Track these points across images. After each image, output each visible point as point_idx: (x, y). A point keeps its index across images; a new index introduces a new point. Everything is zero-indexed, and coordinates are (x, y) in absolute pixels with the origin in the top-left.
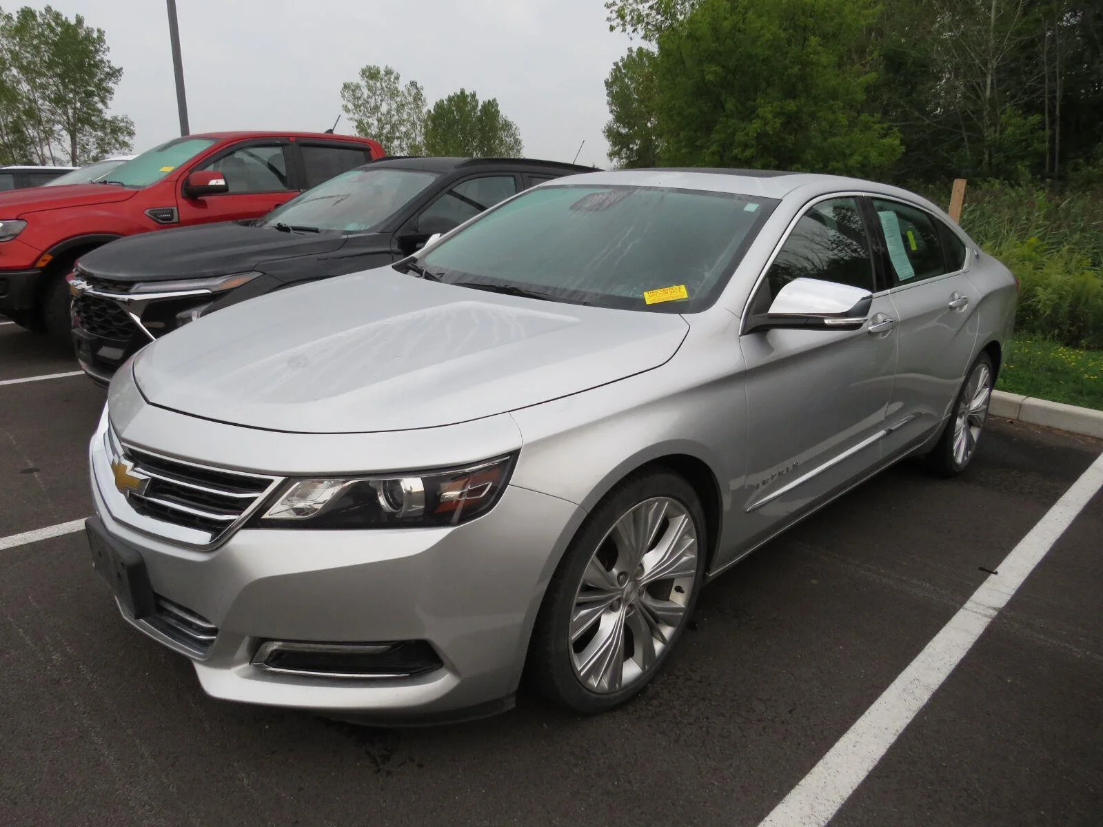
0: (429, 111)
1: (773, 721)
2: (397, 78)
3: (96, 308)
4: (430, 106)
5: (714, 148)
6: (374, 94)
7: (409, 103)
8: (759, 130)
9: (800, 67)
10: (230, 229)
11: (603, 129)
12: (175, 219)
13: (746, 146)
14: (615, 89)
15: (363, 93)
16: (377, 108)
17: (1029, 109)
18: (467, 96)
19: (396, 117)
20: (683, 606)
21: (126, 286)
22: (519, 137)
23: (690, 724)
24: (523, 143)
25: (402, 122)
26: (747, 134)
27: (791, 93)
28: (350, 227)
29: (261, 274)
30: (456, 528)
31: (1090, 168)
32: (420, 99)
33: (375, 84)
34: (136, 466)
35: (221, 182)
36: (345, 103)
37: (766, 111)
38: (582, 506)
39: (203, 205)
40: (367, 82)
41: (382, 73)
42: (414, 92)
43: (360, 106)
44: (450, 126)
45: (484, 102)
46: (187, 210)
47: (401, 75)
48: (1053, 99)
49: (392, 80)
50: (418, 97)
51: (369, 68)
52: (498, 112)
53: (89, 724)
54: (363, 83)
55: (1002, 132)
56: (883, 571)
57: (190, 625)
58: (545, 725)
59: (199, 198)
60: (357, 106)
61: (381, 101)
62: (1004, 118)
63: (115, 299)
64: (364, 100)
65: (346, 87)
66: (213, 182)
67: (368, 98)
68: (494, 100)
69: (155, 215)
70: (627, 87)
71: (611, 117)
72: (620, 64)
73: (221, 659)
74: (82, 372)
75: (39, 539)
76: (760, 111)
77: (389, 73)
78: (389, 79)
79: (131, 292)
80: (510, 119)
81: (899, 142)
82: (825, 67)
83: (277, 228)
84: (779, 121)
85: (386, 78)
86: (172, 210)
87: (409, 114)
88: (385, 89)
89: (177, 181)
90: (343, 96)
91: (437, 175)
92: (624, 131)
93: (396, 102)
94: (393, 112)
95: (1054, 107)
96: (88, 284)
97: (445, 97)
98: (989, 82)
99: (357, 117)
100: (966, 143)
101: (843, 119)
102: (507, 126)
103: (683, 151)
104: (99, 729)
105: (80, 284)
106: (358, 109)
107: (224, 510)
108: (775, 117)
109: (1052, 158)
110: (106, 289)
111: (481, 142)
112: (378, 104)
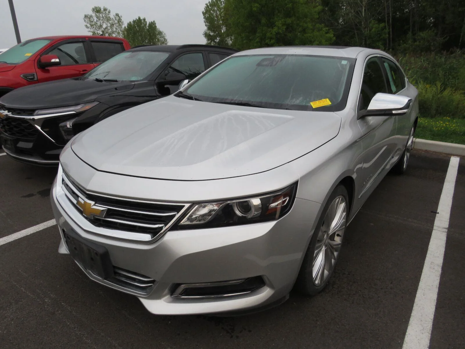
0: (125, 27)
1: (387, 288)
2: (109, 12)
3: (15, 124)
4: (125, 25)
5: (257, 40)
6: (99, 20)
7: (116, 24)
8: (276, 32)
9: (292, 4)
10: (69, 83)
11: (203, 33)
12: (36, 79)
13: (271, 38)
14: (207, 15)
15: (94, 19)
16: (101, 26)
17: (380, 21)
18: (142, 20)
19: (110, 30)
20: (341, 243)
21: (31, 112)
22: (166, 38)
23: (354, 294)
24: (167, 40)
25: (113, 32)
26: (272, 34)
27: (288, 15)
28: (133, 79)
29: (99, 103)
30: (277, 221)
31: (405, 45)
32: (121, 21)
33: (100, 15)
34: (95, 203)
35: (57, 60)
36: (86, 24)
37: (279, 23)
38: (322, 204)
39: (48, 71)
40: (95, 14)
41: (102, 10)
42: (118, 18)
43: (93, 25)
44: (135, 33)
45: (149, 22)
46: (41, 75)
47: (111, 11)
48: (389, 16)
49: (107, 13)
50: (120, 21)
51: (96, 8)
52: (156, 27)
53: (80, 333)
54: (94, 15)
55: (370, 30)
56: (395, 217)
57: (134, 280)
58: (294, 303)
59: (46, 68)
60: (92, 25)
61: (103, 23)
62: (371, 25)
63: (24, 118)
64: (95, 22)
65: (86, 16)
66: (53, 60)
67: (97, 21)
68: (154, 21)
69: (26, 77)
70: (212, 14)
71: (206, 28)
72: (208, 4)
73: (155, 295)
74: (5, 154)
75: (12, 240)
76: (277, 23)
77: (105, 10)
78: (106, 13)
79: (35, 114)
80: (161, 30)
81: (333, 35)
82: (302, 4)
83: (96, 81)
84: (285, 27)
85: (104, 12)
86: (34, 74)
87: (116, 29)
88: (104, 17)
89: (35, 60)
90: (85, 21)
91: (169, 53)
92: (212, 34)
93: (110, 23)
94: (109, 28)
95: (389, 20)
96: (8, 112)
97: (132, 21)
98: (363, 10)
99: (92, 30)
100: (356, 36)
101: (310, 25)
102: (160, 33)
103: (245, 41)
104: (86, 335)
105: (3, 112)
106: (92, 27)
107: (155, 222)
108: (283, 26)
109: (389, 41)
110: (19, 114)
111: (149, 40)
112: (102, 24)
